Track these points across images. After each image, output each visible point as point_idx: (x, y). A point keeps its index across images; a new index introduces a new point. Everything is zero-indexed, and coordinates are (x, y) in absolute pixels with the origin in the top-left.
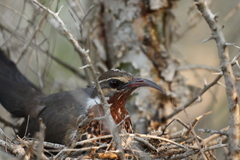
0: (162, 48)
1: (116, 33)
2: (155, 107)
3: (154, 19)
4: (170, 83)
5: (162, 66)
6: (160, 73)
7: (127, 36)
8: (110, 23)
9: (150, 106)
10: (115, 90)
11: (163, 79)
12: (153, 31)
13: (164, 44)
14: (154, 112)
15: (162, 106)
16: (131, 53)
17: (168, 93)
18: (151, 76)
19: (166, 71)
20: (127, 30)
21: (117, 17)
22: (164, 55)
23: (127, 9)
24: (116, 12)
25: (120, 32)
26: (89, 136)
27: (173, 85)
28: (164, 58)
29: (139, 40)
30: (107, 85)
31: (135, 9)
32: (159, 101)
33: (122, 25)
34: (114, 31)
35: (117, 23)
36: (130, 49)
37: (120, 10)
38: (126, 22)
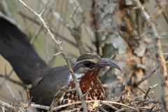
0: (135, 32)
1: (102, 22)
2: (130, 75)
3: (129, 12)
4: (141, 58)
5: (135, 46)
6: (133, 51)
7: (109, 25)
8: (98, 15)
9: (125, 75)
10: (88, 69)
11: (136, 55)
12: (128, 21)
13: (137, 29)
14: (128, 80)
15: (134, 75)
16: (113, 36)
17: (139, 65)
18: (127, 53)
19: (138, 49)
20: (109, 20)
21: (102, 11)
22: (137, 38)
23: (110, 5)
24: (102, 7)
25: (105, 21)
26: (70, 101)
27: (144, 59)
28: (137, 40)
29: (118, 27)
30: (82, 65)
31: (115, 5)
32: (132, 72)
33: (105, 17)
34: (100, 20)
35: (103, 15)
36: (111, 34)
37: (105, 6)
38: (108, 14)
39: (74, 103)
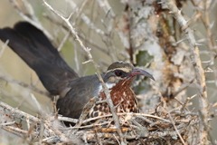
0: (172, 39)
1: (136, 27)
2: (166, 85)
3: (165, 16)
4: (179, 66)
5: (172, 53)
6: (170, 59)
7: (143, 30)
8: (132, 19)
9: (161, 85)
10: (120, 78)
11: (173, 63)
12: (164, 26)
13: (174, 35)
14: (165, 90)
15: (171, 85)
16: (147, 42)
17: (176, 75)
18: (163, 61)
19: (176, 57)
20: (144, 25)
21: (137, 15)
22: (174, 44)
23: (144, 8)
24: (136, 11)
25: (139, 26)
26: (100, 113)
27: (181, 67)
28: (173, 47)
29: (153, 33)
31: (150, 8)
32: (169, 81)
33: (139, 21)
34: (134, 25)
35: (137, 19)
36: (146, 40)
37: (139, 9)
38: (143, 18)
39: (105, 115)
